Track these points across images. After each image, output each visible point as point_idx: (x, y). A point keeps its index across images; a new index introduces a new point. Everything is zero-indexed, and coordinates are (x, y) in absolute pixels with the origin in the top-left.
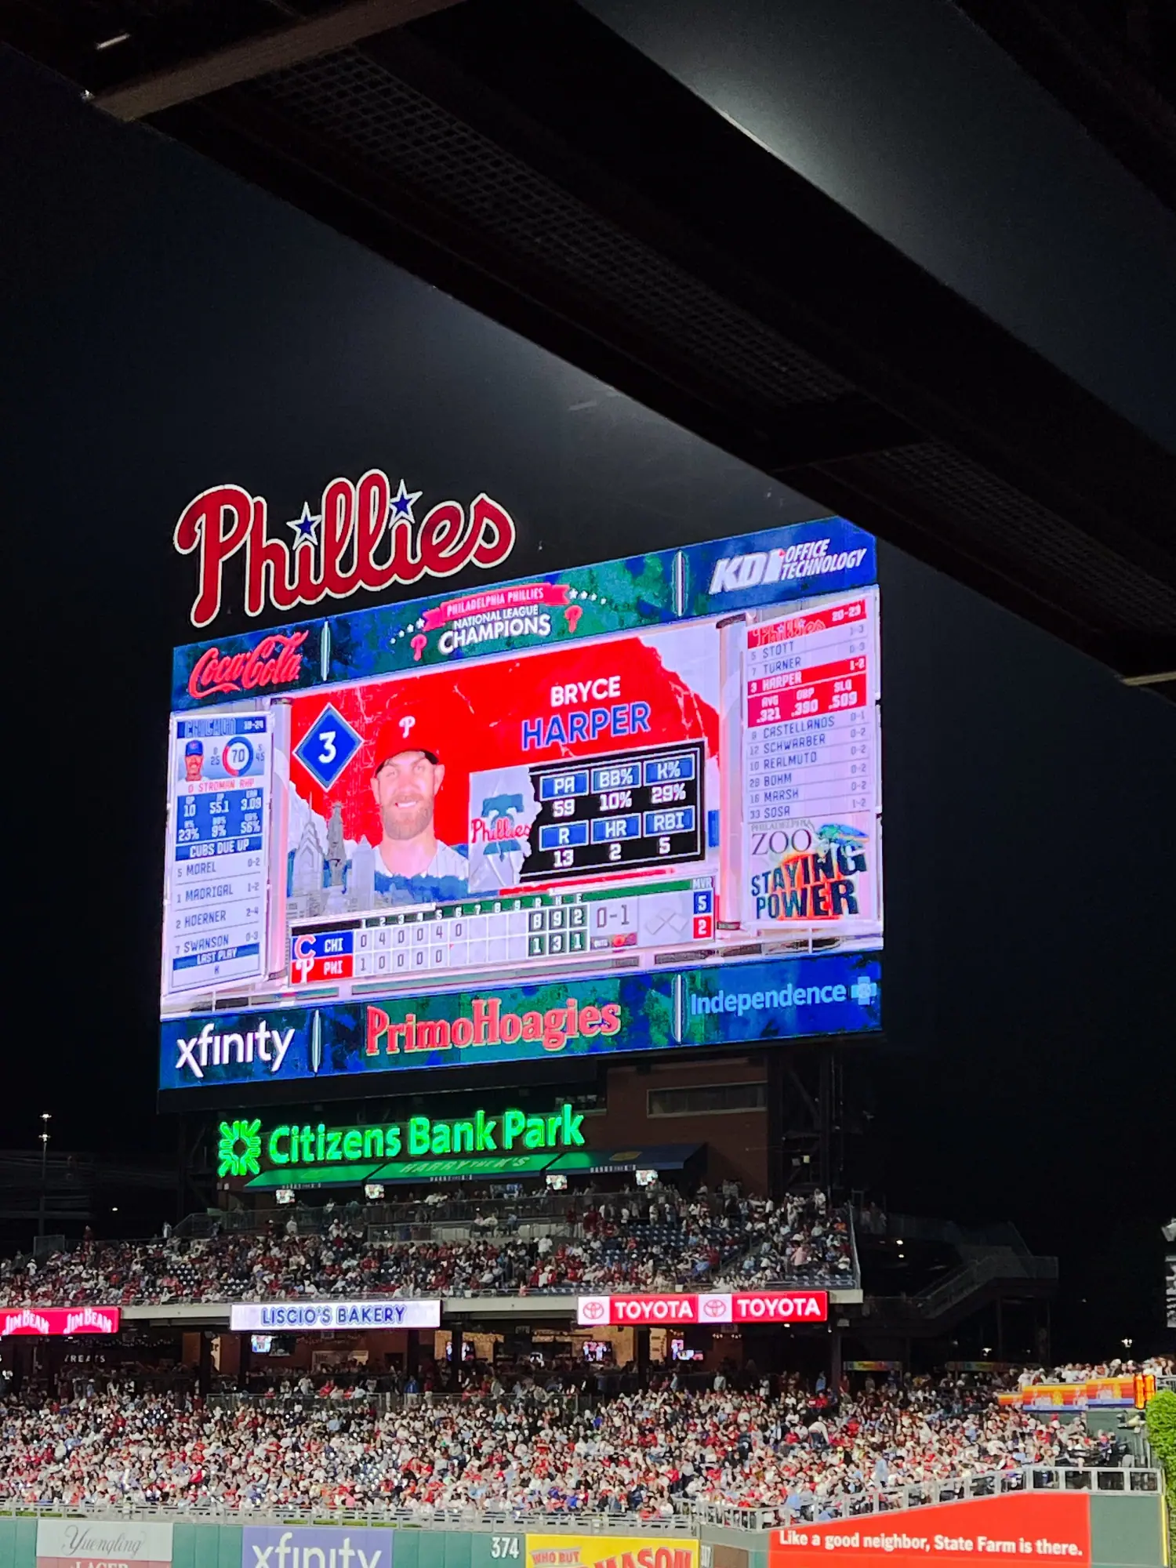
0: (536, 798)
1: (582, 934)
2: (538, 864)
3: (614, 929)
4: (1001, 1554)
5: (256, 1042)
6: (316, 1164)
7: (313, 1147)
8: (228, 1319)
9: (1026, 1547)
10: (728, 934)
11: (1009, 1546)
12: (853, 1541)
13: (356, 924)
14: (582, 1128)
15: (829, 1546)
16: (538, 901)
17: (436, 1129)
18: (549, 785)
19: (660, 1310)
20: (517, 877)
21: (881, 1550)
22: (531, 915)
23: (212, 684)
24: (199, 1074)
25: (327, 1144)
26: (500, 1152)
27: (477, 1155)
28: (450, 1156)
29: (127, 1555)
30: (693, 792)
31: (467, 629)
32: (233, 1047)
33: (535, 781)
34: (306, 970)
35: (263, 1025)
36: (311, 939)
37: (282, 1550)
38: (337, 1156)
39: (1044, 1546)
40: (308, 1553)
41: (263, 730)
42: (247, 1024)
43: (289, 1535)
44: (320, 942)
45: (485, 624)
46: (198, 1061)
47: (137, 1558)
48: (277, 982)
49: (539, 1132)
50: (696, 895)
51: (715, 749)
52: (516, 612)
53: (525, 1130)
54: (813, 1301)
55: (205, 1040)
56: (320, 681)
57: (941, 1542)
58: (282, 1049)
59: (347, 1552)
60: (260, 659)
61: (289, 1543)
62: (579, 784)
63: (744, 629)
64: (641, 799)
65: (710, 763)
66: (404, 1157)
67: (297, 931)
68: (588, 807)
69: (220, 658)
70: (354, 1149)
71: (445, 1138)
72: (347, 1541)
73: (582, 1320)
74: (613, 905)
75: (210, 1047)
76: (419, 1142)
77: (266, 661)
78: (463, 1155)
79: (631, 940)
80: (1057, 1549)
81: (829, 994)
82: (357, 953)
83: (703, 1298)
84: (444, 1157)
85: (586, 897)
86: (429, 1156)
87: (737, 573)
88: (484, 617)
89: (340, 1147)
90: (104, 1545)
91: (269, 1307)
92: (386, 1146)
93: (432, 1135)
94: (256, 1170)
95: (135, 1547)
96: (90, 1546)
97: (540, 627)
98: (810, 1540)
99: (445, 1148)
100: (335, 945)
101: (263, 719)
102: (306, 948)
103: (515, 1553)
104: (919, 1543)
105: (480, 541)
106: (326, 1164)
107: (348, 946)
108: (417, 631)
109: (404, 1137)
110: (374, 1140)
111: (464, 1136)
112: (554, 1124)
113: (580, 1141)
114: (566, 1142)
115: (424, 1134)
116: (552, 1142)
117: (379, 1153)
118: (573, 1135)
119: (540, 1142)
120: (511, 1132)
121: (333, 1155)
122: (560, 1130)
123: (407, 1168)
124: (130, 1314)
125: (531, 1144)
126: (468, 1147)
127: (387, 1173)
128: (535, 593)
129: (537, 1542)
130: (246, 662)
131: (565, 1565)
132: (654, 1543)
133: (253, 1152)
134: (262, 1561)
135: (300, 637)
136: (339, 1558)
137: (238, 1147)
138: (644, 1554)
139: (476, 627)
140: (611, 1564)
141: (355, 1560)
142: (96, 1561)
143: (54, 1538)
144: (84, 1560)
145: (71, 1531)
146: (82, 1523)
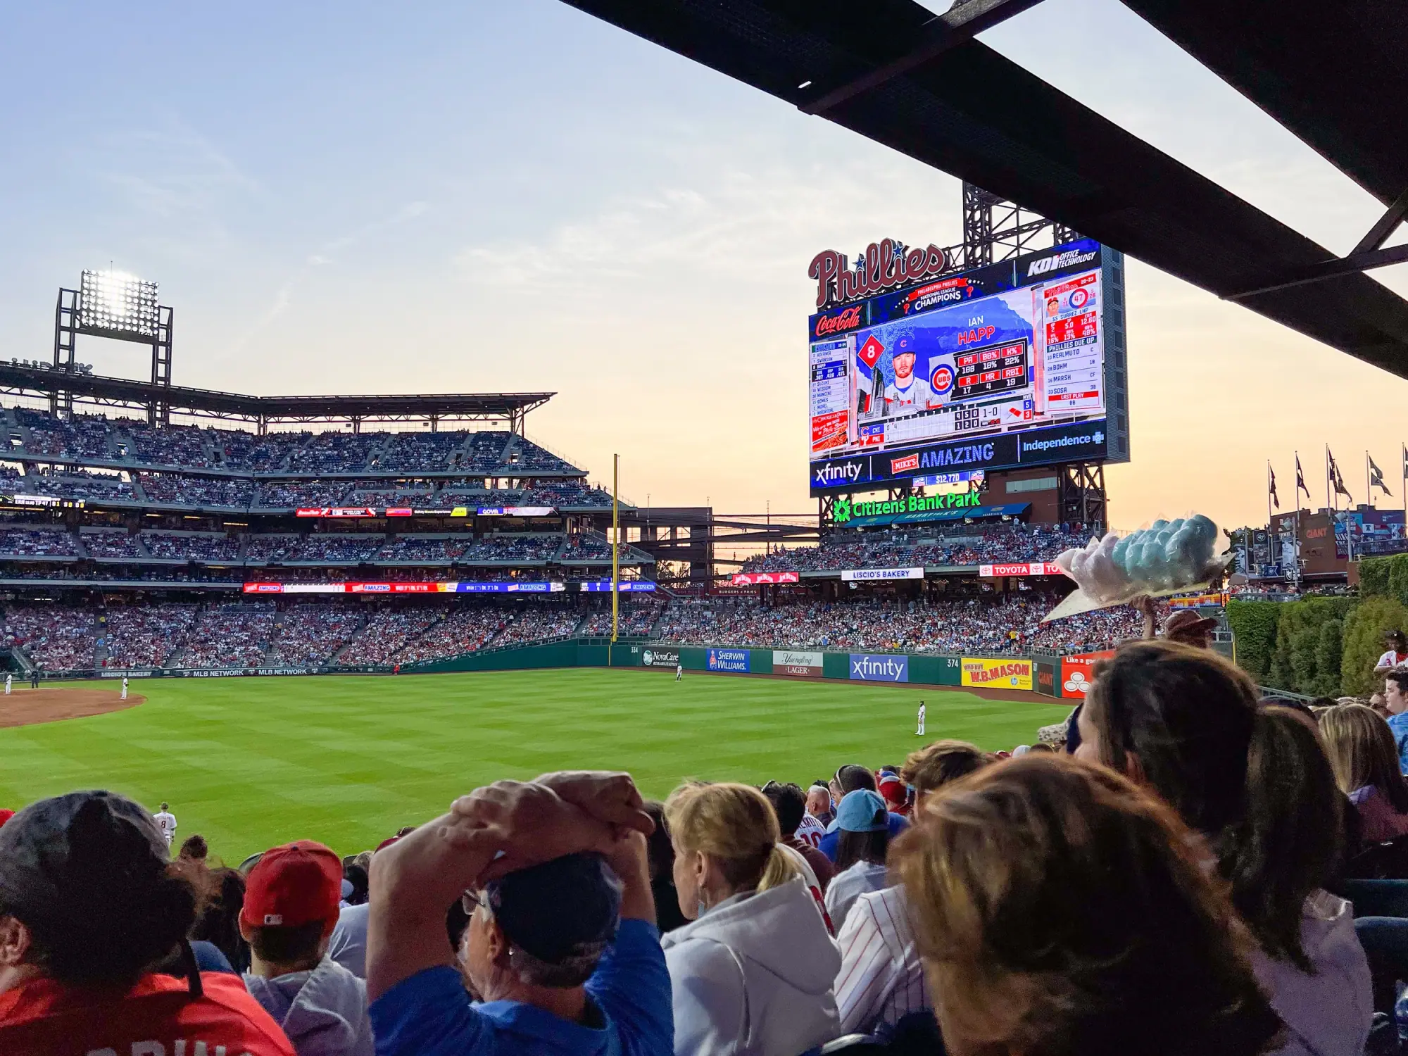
0: (957, 366)
1: (978, 420)
2: (958, 393)
3: (990, 417)
5: (847, 469)
6: (872, 516)
7: (871, 510)
8: (840, 576)
10: (1039, 417)
13: (885, 421)
14: (978, 499)
15: (1087, 663)
16: (959, 408)
17: (920, 501)
18: (962, 360)
19: (1014, 570)
20: (950, 399)
22: (956, 414)
23: (825, 330)
24: (825, 483)
25: (876, 508)
26: (946, 509)
27: (935, 511)
28: (926, 511)
29: (806, 664)
30: (1023, 359)
31: (926, 300)
32: (838, 471)
33: (956, 359)
34: (865, 441)
35: (849, 463)
36: (868, 427)
37: (865, 663)
38: (880, 513)
40: (875, 664)
41: (846, 347)
42: (842, 463)
43: (867, 658)
44: (871, 429)
45: (934, 297)
46: (825, 477)
48: (854, 446)
49: (961, 501)
50: (1025, 402)
51: (1031, 341)
52: (946, 291)
53: (956, 500)
55: (827, 470)
56: (868, 326)
58: (857, 472)
59: (890, 664)
60: (843, 318)
61: (867, 661)
62: (974, 360)
63: (1043, 290)
64: (1001, 364)
65: (1030, 347)
66: (907, 512)
67: (862, 425)
68: (979, 368)
69: (828, 319)
70: (886, 510)
71: (923, 505)
72: (890, 660)
73: (981, 575)
74: (990, 408)
75: (829, 472)
76: (913, 506)
77: (845, 319)
78: (931, 510)
79: (998, 421)
81: (1083, 440)
82: (885, 433)
83: (1032, 565)
84: (923, 512)
85: (978, 405)
86: (917, 511)
87: (1039, 267)
88: (933, 294)
89: (881, 509)
90: (799, 661)
91: (856, 571)
92: (899, 508)
93: (918, 503)
94: (849, 519)
95: (809, 661)
96: (792, 661)
97: (956, 296)
98: (1080, 661)
99: (924, 508)
100: (877, 430)
101: (845, 342)
102: (865, 432)
103: (957, 665)
105: (930, 263)
106: (876, 516)
107: (882, 430)
108: (906, 302)
109: (906, 504)
110: (895, 506)
111: (931, 503)
112: (967, 497)
113: (978, 503)
114: (973, 504)
115: (914, 503)
116: (967, 505)
117: (897, 511)
118: (975, 501)
119: (962, 504)
120: (949, 501)
121: (879, 512)
122: (970, 500)
123: (908, 517)
124: (803, 575)
125: (958, 506)
126: (933, 508)
127: (901, 519)
128: (954, 282)
129: (965, 661)
130: (837, 320)
131: (977, 671)
132: (1014, 662)
133: (847, 510)
134: (858, 667)
135: (859, 309)
136: (887, 667)
137: (842, 511)
138: (1009, 666)
139: (930, 299)
140: (996, 669)
141: (893, 667)
142: (795, 667)
143: (779, 658)
144: (791, 667)
145: (786, 655)
146: (790, 653)
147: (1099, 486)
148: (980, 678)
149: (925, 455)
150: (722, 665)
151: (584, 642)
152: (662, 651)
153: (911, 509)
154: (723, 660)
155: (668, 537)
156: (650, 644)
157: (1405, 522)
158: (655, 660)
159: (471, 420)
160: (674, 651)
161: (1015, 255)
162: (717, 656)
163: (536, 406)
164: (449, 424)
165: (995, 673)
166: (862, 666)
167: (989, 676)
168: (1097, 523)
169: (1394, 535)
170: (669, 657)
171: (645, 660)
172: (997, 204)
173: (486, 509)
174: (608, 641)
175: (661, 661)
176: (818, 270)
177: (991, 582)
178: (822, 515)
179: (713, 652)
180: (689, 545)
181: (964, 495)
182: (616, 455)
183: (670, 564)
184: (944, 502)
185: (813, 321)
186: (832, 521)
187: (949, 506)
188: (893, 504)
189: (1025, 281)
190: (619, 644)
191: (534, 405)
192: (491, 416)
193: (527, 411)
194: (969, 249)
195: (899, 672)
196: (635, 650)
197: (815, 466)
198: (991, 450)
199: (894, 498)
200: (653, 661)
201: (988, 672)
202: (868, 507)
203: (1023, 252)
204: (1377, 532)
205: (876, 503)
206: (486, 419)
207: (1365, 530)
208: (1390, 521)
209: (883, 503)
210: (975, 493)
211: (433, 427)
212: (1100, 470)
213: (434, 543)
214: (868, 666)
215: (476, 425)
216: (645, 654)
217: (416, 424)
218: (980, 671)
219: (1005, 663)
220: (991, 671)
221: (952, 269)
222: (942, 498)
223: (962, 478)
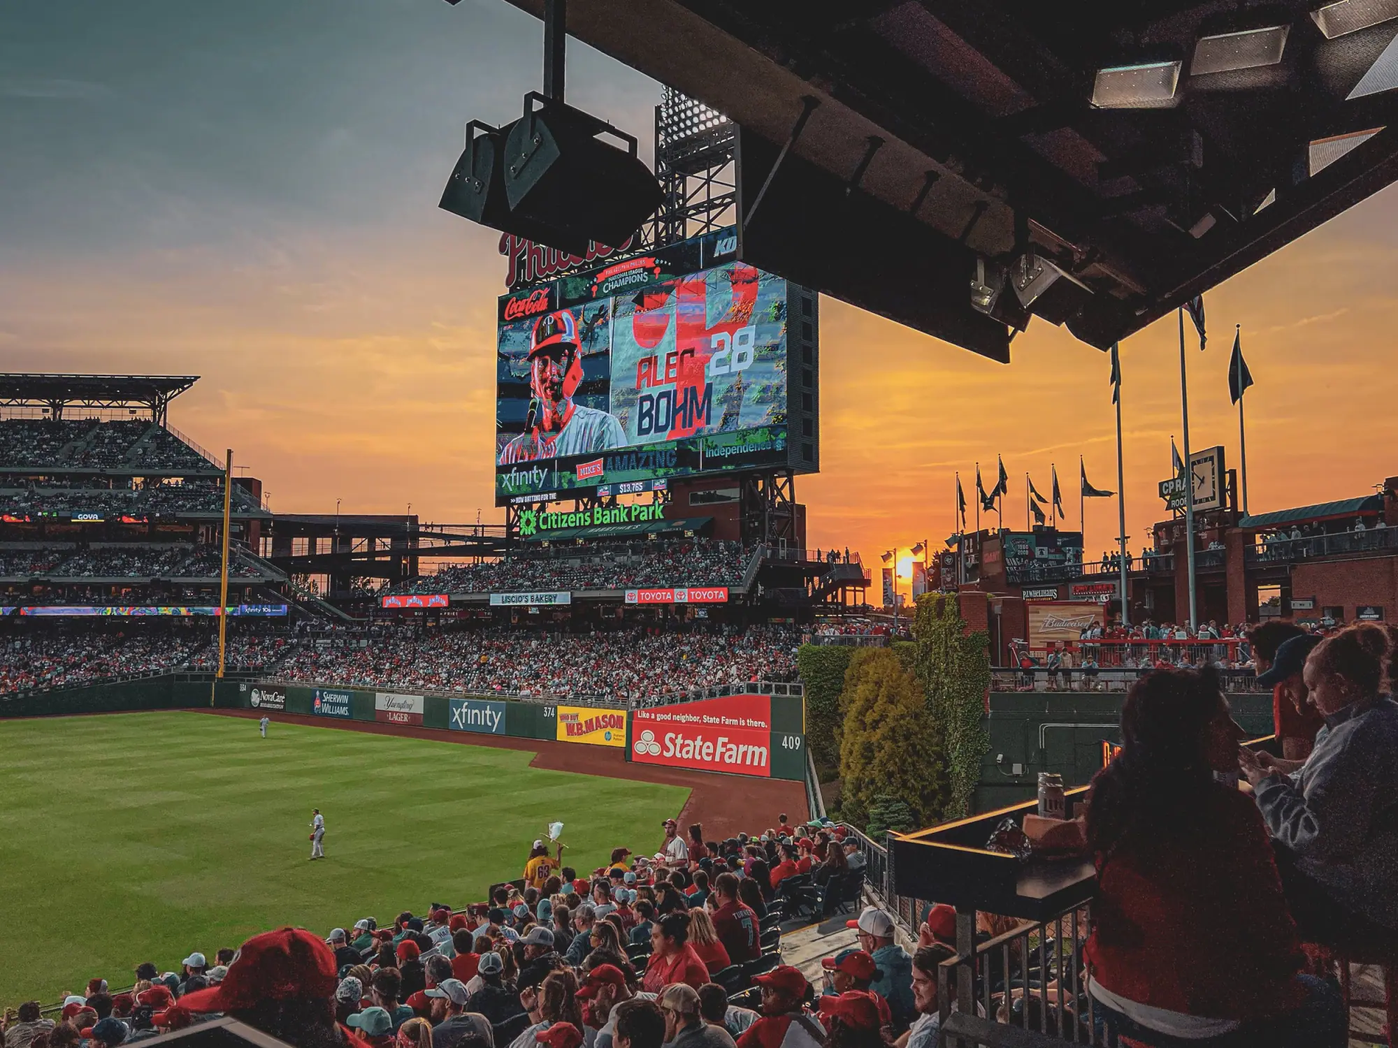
4: (731, 726)
5: (532, 475)
6: (557, 529)
7: (557, 521)
8: (488, 600)
9: (743, 723)
11: (735, 722)
12: (668, 717)
14: (662, 511)
15: (658, 719)
17: (604, 513)
19: (659, 596)
21: (680, 722)
24: (511, 490)
25: (562, 520)
26: (630, 523)
27: (620, 524)
28: (610, 524)
29: (407, 710)
31: (614, 281)
32: (524, 477)
35: (535, 467)
37: (464, 710)
38: (566, 525)
39: (750, 722)
40: (474, 712)
42: (528, 467)
43: (466, 704)
45: (622, 278)
46: (511, 484)
47: (411, 712)
49: (645, 513)
52: (635, 271)
53: (640, 512)
54: (722, 592)
55: (513, 475)
57: (706, 719)
58: (543, 478)
59: (488, 712)
60: (532, 301)
61: (466, 707)
66: (592, 525)
69: (517, 301)
70: (572, 522)
71: (608, 517)
72: (488, 707)
73: (627, 601)
75: (515, 477)
76: (598, 519)
77: (534, 301)
78: (615, 524)
80: (756, 724)
83: (677, 591)
84: (607, 525)
86: (602, 525)
87: (725, 246)
88: (621, 275)
89: (567, 522)
90: (401, 706)
91: (505, 595)
92: (585, 521)
93: (603, 516)
94: (534, 532)
95: (410, 707)
96: (394, 705)
97: (644, 278)
98: (650, 716)
99: (608, 521)
103: (553, 715)
104: (696, 719)
106: (562, 529)
108: (595, 283)
109: (592, 516)
110: (580, 518)
111: (615, 515)
112: (651, 509)
113: (662, 517)
114: (657, 518)
115: (600, 515)
116: (651, 518)
117: (582, 524)
118: (659, 514)
119: (646, 518)
120: (634, 514)
121: (564, 525)
122: (654, 512)
123: (592, 530)
124: (453, 598)
125: (642, 519)
126: (618, 521)
127: (583, 533)
128: (642, 262)
129: (562, 710)
130: (526, 302)
131: (573, 722)
132: (609, 712)
133: (533, 524)
134: (457, 716)
135: (547, 290)
136: (485, 715)
137: (528, 522)
138: (605, 717)
139: (618, 280)
140: (591, 720)
141: (491, 716)
142: (396, 712)
143: (381, 701)
144: (392, 712)
145: (388, 699)
146: (392, 695)
147: (788, 499)
148: (576, 731)
149: (610, 459)
150: (326, 709)
151: (181, 677)
152: (270, 689)
153: (596, 522)
154: (327, 703)
155: (365, 549)
156: (262, 681)
157: (1082, 547)
158: (262, 701)
159: (103, 407)
160: (281, 690)
161: (705, 231)
162: (322, 698)
163: (180, 392)
164: (74, 411)
165: (590, 726)
166: (461, 713)
167: (584, 729)
168: (783, 541)
169: (1069, 560)
170: (276, 698)
171: (253, 700)
172: (691, 174)
173: (83, 513)
174: (212, 677)
175: (268, 702)
176: (508, 244)
177: (634, 610)
178: (510, 526)
179: (318, 693)
180: (388, 559)
181: (648, 506)
182: (229, 452)
183: (369, 581)
184: (629, 514)
185: (503, 303)
186: (517, 534)
187: (633, 519)
188: (578, 516)
189: (712, 263)
190: (226, 680)
191: (177, 391)
192: (130, 403)
193: (170, 398)
194: (661, 225)
195: (496, 721)
196: (243, 688)
197: (502, 470)
198: (674, 456)
199: (582, 508)
200: (260, 702)
201: (583, 723)
202: (554, 518)
203: (712, 228)
204: (1051, 557)
205: (562, 514)
206: (122, 407)
207: (1037, 554)
208: (1065, 544)
209: (569, 514)
210: (659, 505)
211: (54, 414)
212: (790, 481)
213: (22, 554)
214: (467, 713)
215: (107, 412)
216: (253, 693)
217: (35, 410)
218: (575, 722)
219: (600, 712)
220: (586, 722)
221: (643, 247)
222: (626, 510)
223: (647, 488)
